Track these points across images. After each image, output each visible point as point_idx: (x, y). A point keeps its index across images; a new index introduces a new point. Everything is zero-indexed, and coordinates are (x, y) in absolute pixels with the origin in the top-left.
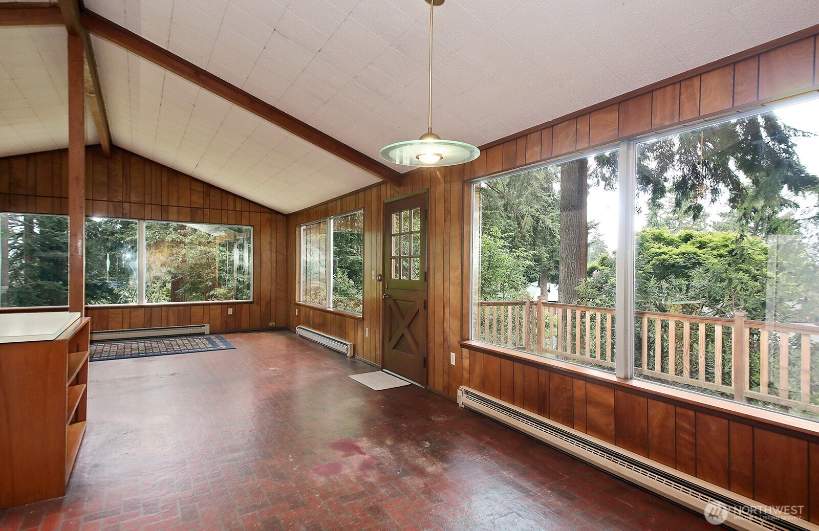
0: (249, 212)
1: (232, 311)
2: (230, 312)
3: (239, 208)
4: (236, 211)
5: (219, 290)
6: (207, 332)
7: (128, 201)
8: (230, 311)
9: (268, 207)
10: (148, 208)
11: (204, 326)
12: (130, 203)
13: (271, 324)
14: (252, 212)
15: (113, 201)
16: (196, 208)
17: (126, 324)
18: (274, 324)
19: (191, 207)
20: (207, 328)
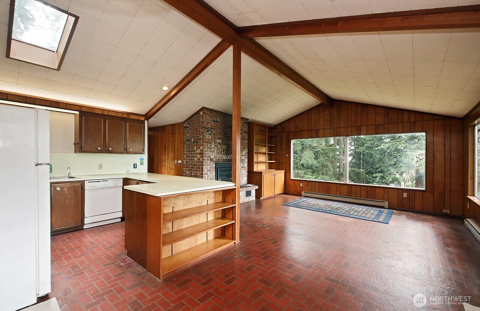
0: (423, 121)
2: (405, 196)
4: (410, 122)
6: (387, 206)
10: (349, 129)
11: (384, 202)
12: (340, 128)
13: (445, 211)
14: (425, 121)
15: (332, 128)
16: (379, 124)
17: (338, 193)
18: (448, 212)
19: (375, 125)
20: (386, 204)
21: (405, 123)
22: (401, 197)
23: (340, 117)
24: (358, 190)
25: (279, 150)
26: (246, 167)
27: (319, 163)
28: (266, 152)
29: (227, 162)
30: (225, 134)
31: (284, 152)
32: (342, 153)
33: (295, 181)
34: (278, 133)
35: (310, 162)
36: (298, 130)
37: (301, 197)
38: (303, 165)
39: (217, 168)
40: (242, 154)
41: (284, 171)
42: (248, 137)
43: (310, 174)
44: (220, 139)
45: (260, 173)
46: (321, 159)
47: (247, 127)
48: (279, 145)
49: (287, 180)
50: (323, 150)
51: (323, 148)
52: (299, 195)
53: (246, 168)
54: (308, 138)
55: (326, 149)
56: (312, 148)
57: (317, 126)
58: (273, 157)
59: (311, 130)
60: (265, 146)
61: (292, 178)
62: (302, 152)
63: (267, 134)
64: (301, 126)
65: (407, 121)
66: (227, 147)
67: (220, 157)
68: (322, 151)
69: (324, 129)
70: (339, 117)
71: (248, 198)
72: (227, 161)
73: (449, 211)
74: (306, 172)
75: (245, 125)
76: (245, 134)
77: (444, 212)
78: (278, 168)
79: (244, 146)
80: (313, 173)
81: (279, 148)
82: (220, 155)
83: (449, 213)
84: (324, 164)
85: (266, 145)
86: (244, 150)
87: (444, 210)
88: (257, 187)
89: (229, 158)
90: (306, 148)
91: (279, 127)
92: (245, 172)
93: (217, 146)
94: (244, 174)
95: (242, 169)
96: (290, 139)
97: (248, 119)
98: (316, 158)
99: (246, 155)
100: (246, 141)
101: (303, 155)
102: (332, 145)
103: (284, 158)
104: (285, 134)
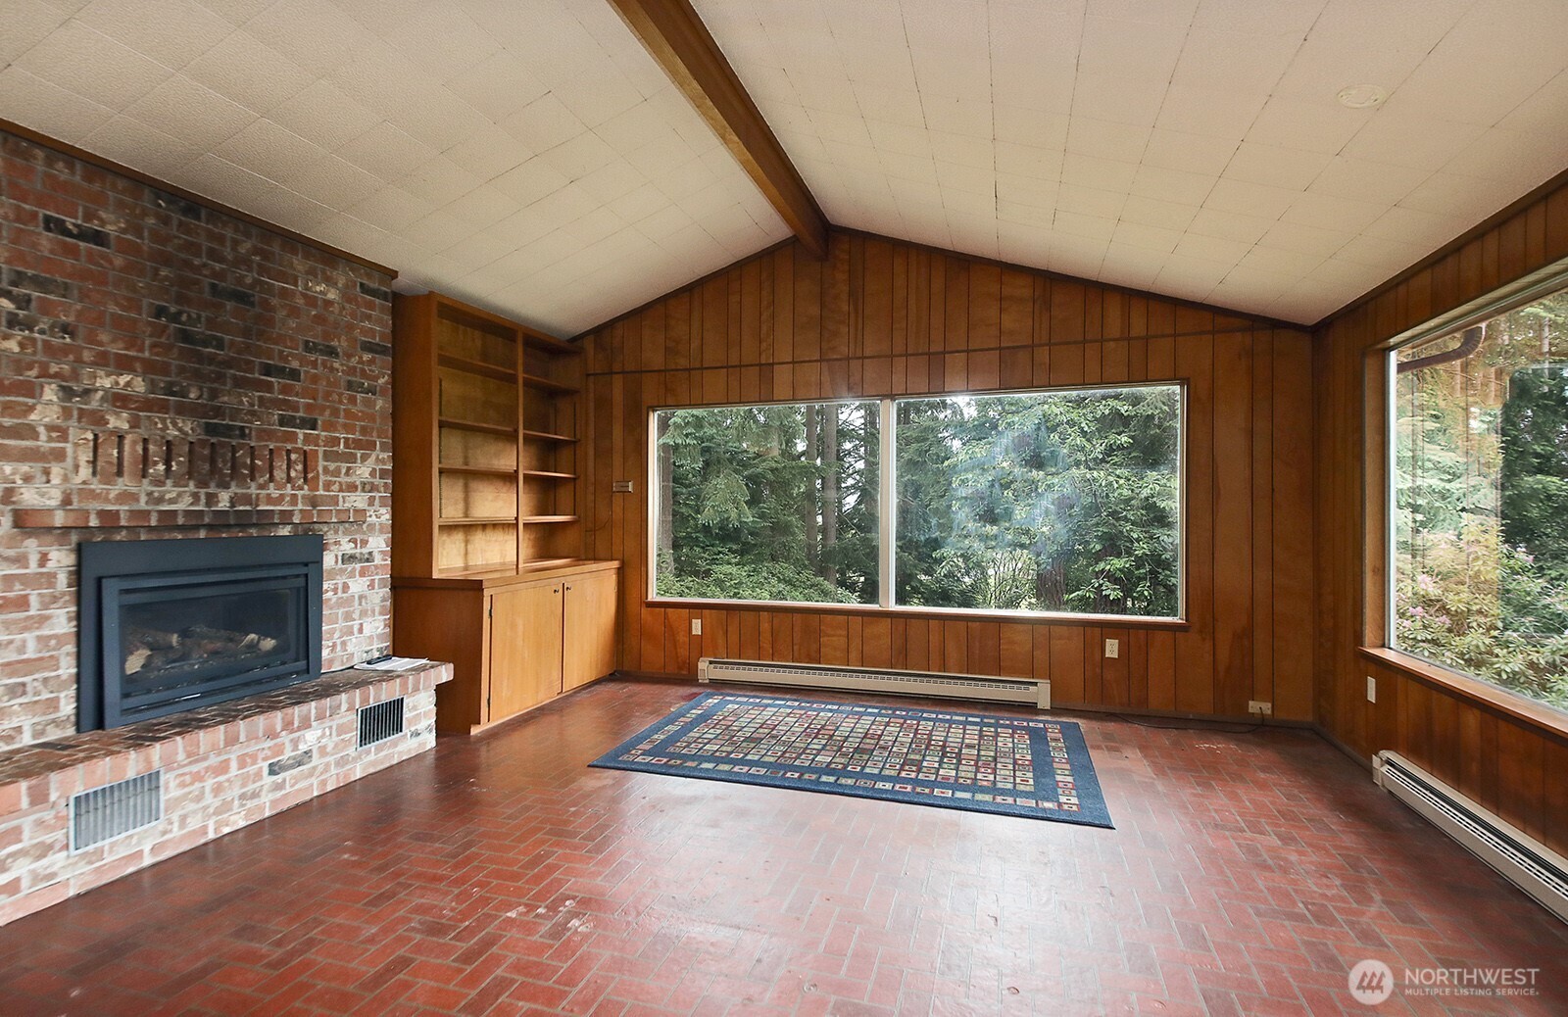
0: (1175, 335)
1: (1116, 648)
2: (1112, 651)
3: (1138, 328)
4: (1129, 339)
5: (1116, 561)
6: (1044, 702)
7: (859, 354)
8: (1112, 648)
9: (1210, 301)
10: (900, 363)
11: (1035, 684)
12: (863, 358)
13: (1254, 706)
14: (1184, 335)
15: (828, 360)
16: (1013, 348)
17: (854, 655)
18: (1266, 708)
19: (1000, 349)
20: (1041, 693)
21: (1112, 344)
22: (1098, 656)
23: (860, 312)
24: (935, 638)
25: (591, 464)
26: (378, 560)
27: (762, 516)
28: (516, 471)
29: (202, 534)
30: (185, 336)
31: (617, 474)
32: (832, 483)
33: (669, 610)
34: (588, 375)
35: (734, 514)
36: (683, 362)
37: (695, 690)
38: (706, 529)
39: (99, 581)
40: (349, 480)
41: (615, 564)
42: (394, 375)
43: (733, 561)
44: (131, 370)
45: (471, 589)
46: (770, 503)
47: (388, 319)
48: (591, 433)
49: (633, 605)
50: (773, 470)
51: (774, 465)
52: (686, 677)
53: (382, 560)
54: (729, 403)
55: (785, 467)
56: (738, 465)
57: (764, 345)
58: (564, 495)
59: (740, 366)
60: (512, 437)
61: (653, 596)
62: (705, 479)
63: (521, 376)
64: (695, 344)
65: (1118, 335)
66: (211, 429)
67: (126, 497)
68: (770, 476)
69: (793, 362)
70: (857, 312)
71: (378, 750)
72: (210, 527)
73: (1270, 705)
74: (720, 552)
75: (371, 306)
76: (366, 357)
77: (1250, 710)
78: (586, 554)
79: (364, 430)
80: (742, 555)
81: (591, 452)
82: (124, 484)
83: (1269, 712)
84: (778, 522)
85: (516, 431)
86: (364, 458)
87: (1251, 703)
88: (445, 673)
89: (223, 504)
90: (719, 462)
91: (589, 345)
92: (371, 586)
93: (97, 419)
94: (361, 597)
95: (349, 567)
96: (644, 408)
97: (394, 274)
98: (753, 502)
99: (377, 481)
100: (381, 404)
101: (708, 488)
102: (799, 457)
103: (618, 500)
104: (618, 384)
